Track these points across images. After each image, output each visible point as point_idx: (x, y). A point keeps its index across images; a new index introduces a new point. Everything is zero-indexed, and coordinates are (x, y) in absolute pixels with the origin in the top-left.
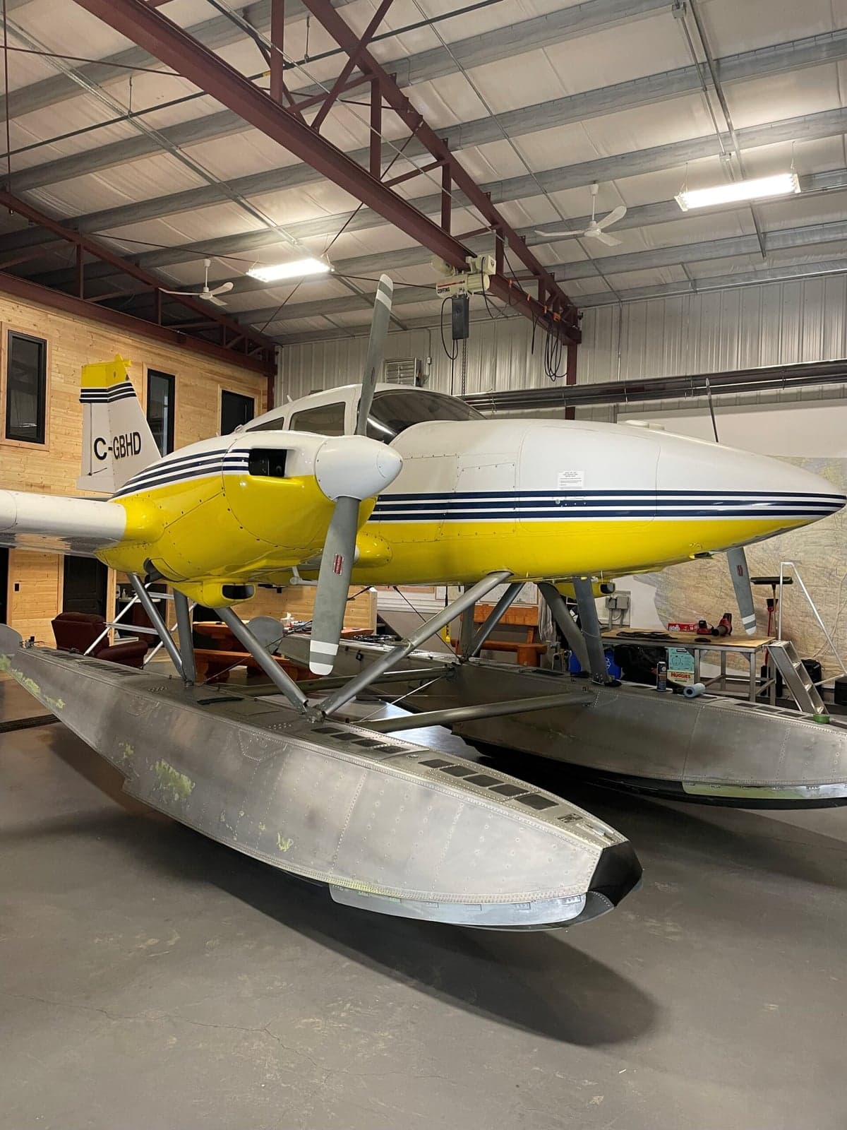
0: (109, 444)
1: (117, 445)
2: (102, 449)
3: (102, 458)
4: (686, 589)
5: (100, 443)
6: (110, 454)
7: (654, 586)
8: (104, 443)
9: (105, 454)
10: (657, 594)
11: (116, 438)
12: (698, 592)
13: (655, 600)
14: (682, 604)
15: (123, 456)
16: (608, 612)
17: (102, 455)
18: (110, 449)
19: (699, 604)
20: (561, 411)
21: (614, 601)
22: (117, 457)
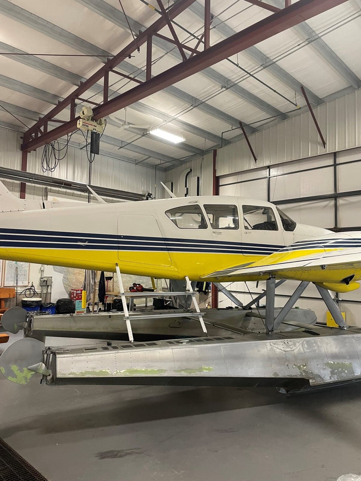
4: (75, 274)
7: (62, 273)
10: (64, 277)
12: (80, 275)
13: (63, 280)
14: (74, 281)
16: (40, 288)
19: (80, 280)
20: (18, 183)
21: (46, 282)
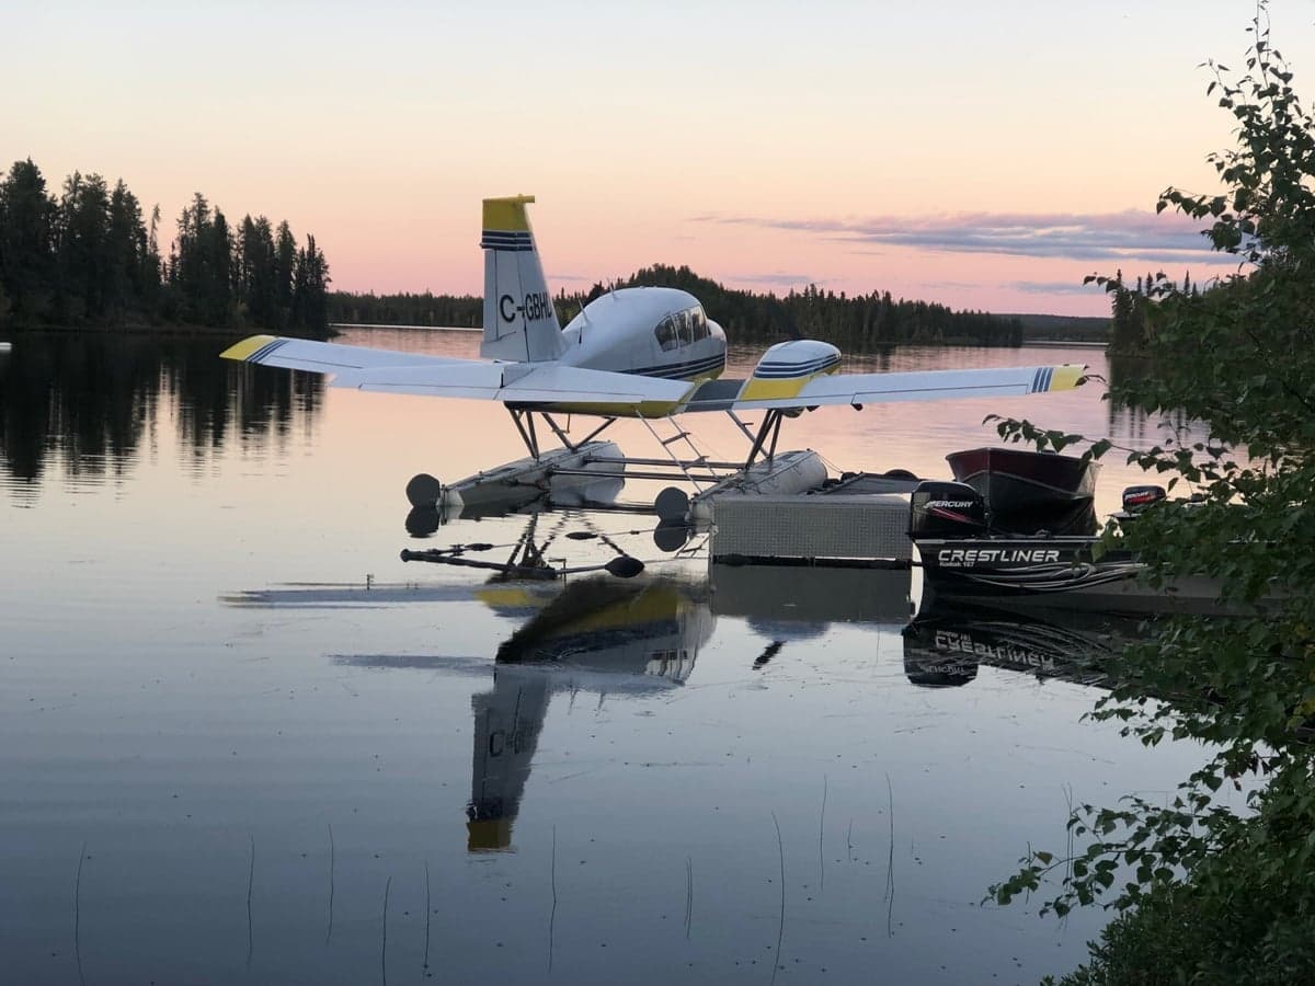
0: (519, 302)
1: (530, 304)
2: (509, 309)
3: (510, 320)
5: (506, 302)
6: (519, 314)
8: (512, 302)
9: (514, 315)
11: (528, 296)
15: (538, 317)
17: (509, 316)
18: (519, 309)
22: (530, 318)
